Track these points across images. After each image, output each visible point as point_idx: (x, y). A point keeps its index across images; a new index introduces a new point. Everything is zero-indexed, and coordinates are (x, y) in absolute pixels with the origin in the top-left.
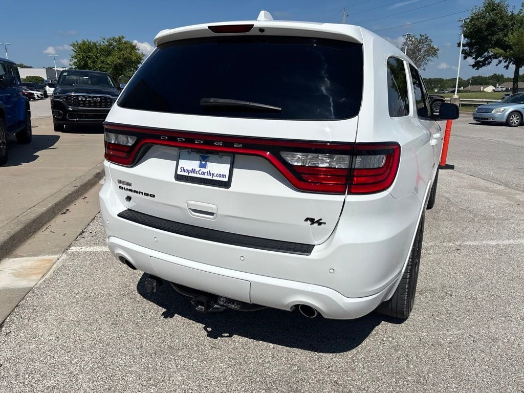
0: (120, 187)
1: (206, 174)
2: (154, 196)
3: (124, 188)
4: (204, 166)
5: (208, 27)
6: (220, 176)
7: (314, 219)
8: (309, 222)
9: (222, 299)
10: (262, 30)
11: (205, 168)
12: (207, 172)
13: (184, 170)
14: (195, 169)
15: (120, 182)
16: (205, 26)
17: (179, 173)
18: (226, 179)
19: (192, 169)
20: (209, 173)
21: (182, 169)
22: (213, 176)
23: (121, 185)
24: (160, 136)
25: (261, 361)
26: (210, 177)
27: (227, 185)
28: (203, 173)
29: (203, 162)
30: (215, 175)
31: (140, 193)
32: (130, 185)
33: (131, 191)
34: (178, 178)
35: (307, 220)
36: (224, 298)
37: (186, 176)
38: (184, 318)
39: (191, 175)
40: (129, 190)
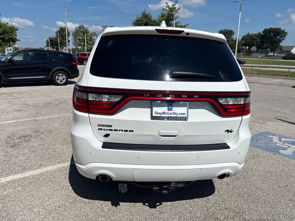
0: (99, 129)
1: (173, 114)
2: (133, 131)
3: (104, 129)
4: (171, 110)
6: (182, 114)
7: (229, 130)
8: (227, 132)
9: (173, 183)
10: (188, 34)
11: (172, 110)
12: (173, 113)
13: (157, 113)
14: (165, 112)
15: (99, 125)
16: (154, 28)
17: (154, 115)
18: (186, 116)
19: (163, 112)
20: (175, 113)
21: (156, 112)
22: (177, 114)
23: (101, 127)
24: (144, 94)
26: (176, 116)
27: (185, 119)
28: (171, 114)
29: (170, 108)
30: (179, 114)
31: (119, 130)
32: (111, 126)
33: (112, 130)
34: (153, 118)
35: (226, 131)
36: (174, 182)
37: (159, 117)
39: (162, 115)
40: (109, 130)
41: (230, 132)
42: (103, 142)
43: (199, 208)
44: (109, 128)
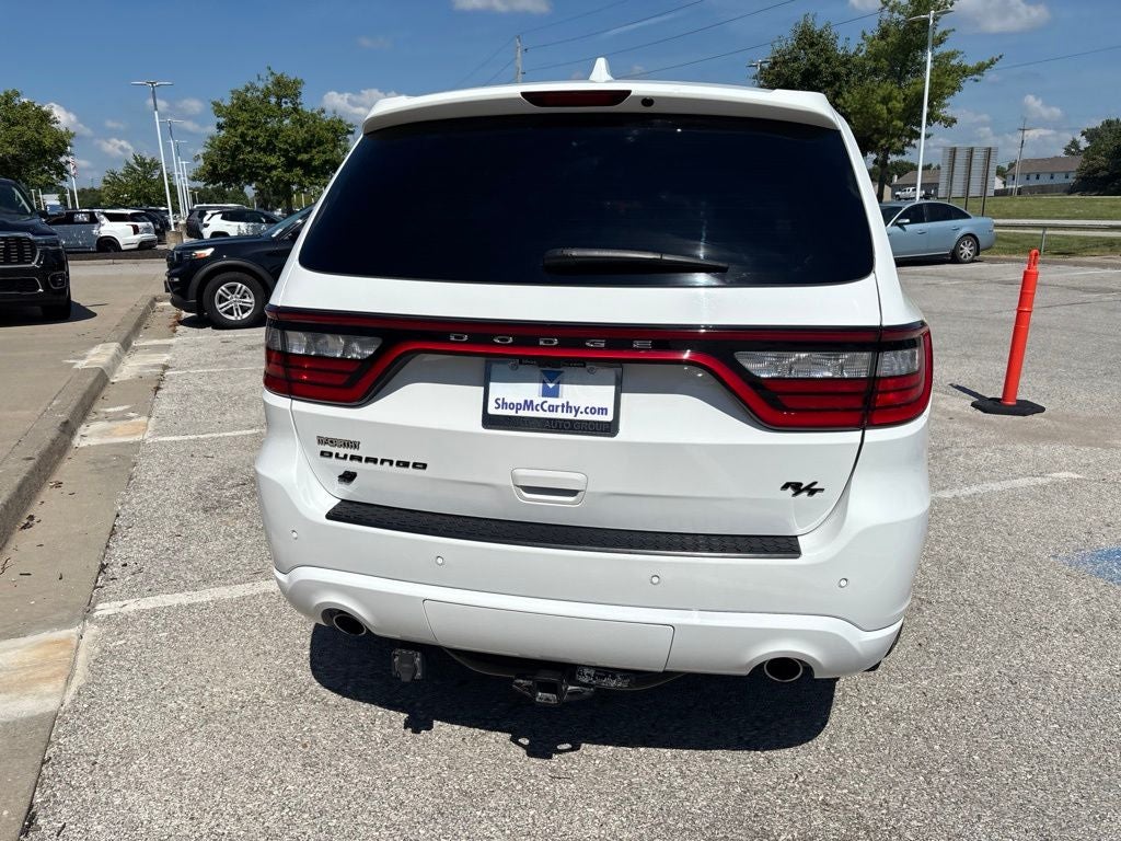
0: (322, 454)
1: (560, 409)
2: (424, 466)
3: (337, 455)
4: (555, 393)
5: (523, 94)
6: (593, 411)
7: (801, 484)
8: (790, 491)
9: (586, 671)
10: (647, 101)
11: (557, 396)
12: (563, 406)
13: (505, 405)
14: (532, 402)
15: (321, 441)
16: (514, 91)
17: (492, 410)
18: (609, 418)
19: (526, 401)
20: (568, 408)
21: (500, 402)
22: (577, 411)
23: (327, 448)
24: (448, 334)
25: (665, 788)
26: (570, 416)
27: (609, 429)
28: (552, 408)
29: (551, 385)
30: (582, 409)
31: (383, 461)
32: (355, 445)
33: (360, 459)
34: (490, 421)
35: (786, 486)
36: (590, 667)
37: (510, 417)
38: (457, 727)
39: (522, 413)
40: (353, 458)
41: (805, 494)
42: (343, 500)
43: (714, 785)
44: (350, 452)
